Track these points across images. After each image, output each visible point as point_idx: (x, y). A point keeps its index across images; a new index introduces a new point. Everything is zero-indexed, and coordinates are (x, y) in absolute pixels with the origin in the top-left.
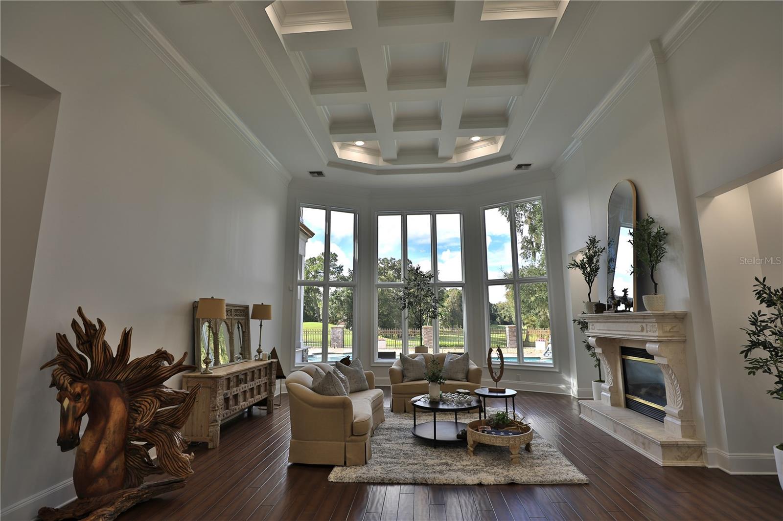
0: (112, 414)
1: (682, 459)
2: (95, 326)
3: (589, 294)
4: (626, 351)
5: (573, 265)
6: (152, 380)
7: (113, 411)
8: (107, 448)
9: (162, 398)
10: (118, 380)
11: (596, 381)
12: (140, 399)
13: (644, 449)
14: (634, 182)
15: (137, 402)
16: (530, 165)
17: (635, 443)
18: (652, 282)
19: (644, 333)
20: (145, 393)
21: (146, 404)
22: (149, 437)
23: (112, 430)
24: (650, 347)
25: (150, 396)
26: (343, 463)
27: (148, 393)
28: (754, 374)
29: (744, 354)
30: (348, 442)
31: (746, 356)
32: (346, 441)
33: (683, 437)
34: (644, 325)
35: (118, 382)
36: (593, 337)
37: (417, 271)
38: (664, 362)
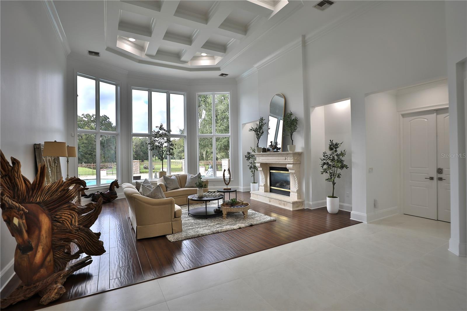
0: (43, 225)
1: (298, 207)
2: (9, 163)
3: (258, 144)
4: (272, 168)
5: (251, 130)
6: (66, 199)
7: (43, 223)
8: (43, 248)
9: (76, 210)
10: (38, 202)
11: (253, 183)
12: (59, 213)
13: (284, 206)
14: (284, 95)
15: (57, 215)
16: (227, 75)
17: (280, 204)
18: (291, 140)
19: (286, 161)
20: (62, 208)
21: (66, 215)
22: (70, 236)
23: (44, 236)
24: (288, 166)
25: (67, 210)
26: (172, 233)
27: (64, 208)
28: (323, 173)
29: (322, 167)
30: (173, 221)
31: (322, 168)
32: (172, 221)
33: (298, 199)
34: (286, 157)
35: (39, 203)
36: (258, 163)
37: (160, 127)
38: (293, 171)
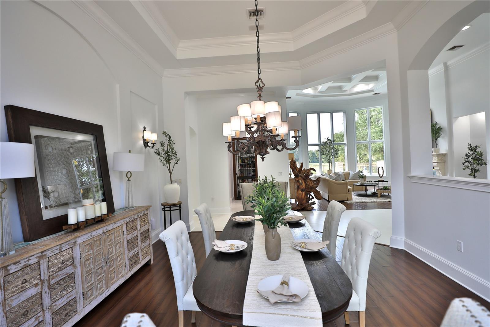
16: (380, 93)
18: (436, 144)
26: (347, 200)
30: (347, 194)
37: (328, 139)
38: (438, 168)
